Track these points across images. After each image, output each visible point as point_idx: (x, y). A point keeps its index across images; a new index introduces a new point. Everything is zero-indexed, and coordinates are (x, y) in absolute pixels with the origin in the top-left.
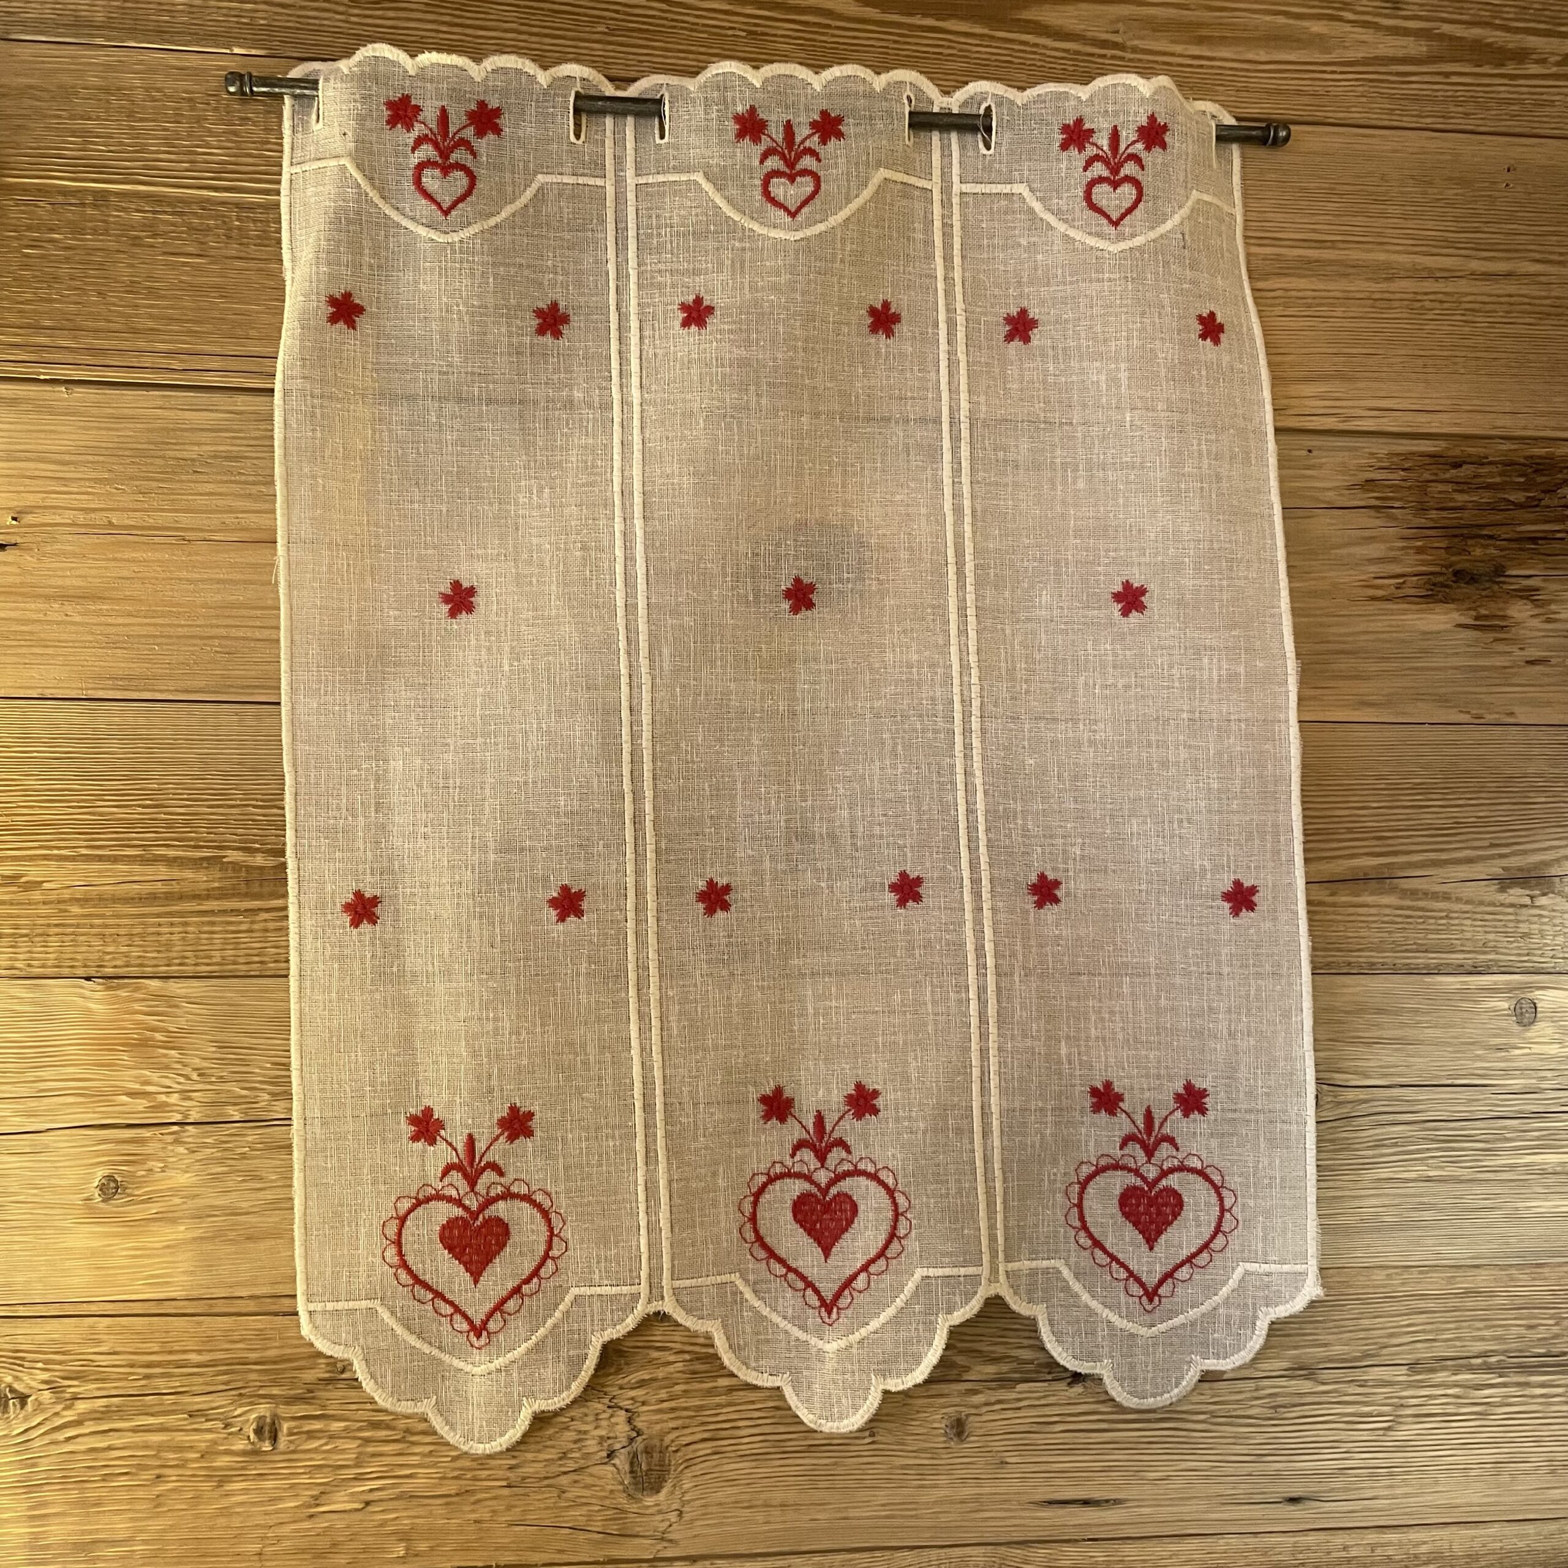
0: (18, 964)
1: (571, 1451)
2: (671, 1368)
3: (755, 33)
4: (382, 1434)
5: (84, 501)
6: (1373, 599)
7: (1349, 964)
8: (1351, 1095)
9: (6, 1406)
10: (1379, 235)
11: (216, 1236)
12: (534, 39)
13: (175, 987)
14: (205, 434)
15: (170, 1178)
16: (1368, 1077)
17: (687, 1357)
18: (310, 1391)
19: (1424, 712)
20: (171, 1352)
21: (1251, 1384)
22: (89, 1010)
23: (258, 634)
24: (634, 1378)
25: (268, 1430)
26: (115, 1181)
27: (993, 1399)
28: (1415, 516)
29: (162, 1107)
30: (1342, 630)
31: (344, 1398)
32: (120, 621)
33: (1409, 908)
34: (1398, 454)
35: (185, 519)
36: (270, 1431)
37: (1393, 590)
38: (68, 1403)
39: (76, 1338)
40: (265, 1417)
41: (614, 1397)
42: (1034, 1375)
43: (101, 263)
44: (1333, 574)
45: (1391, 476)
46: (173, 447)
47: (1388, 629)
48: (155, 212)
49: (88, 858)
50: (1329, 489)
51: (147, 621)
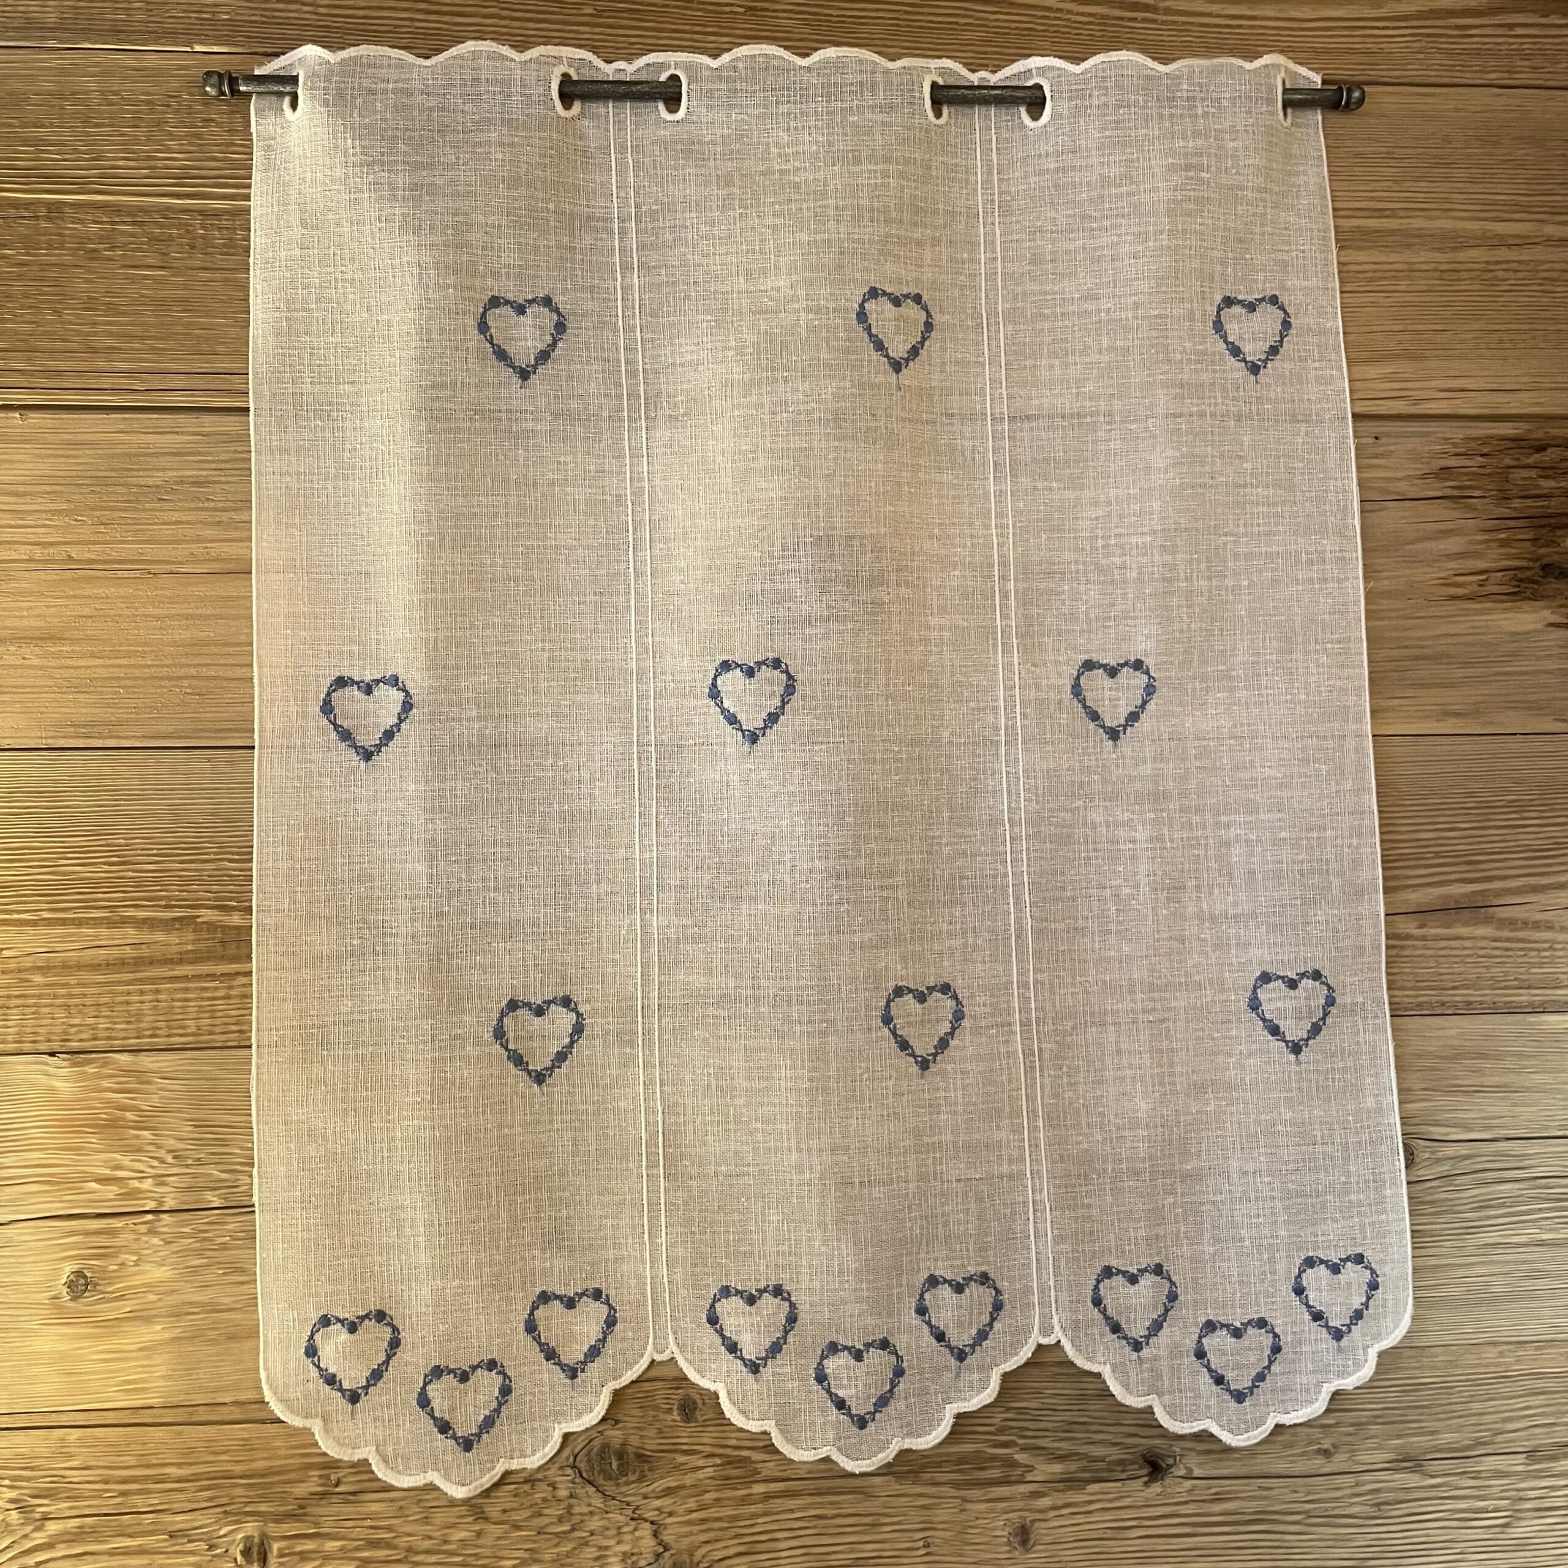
2: (700, 1475)
4: (381, 1553)
5: (42, 534)
6: (1454, 598)
7: (1443, 1004)
8: (1450, 1150)
10: (1446, 200)
11: (195, 1336)
13: (146, 1061)
14: (170, 458)
15: (143, 1272)
16: (1471, 1130)
17: (718, 1461)
18: (302, 1507)
19: (1513, 722)
20: (147, 1466)
21: (1350, 1480)
22: (53, 1089)
23: (230, 673)
24: (659, 1485)
25: (255, 1551)
26: (85, 1277)
27: (1060, 1503)
28: (1497, 505)
29: (134, 1194)
30: (1420, 634)
31: (339, 1514)
32: (82, 663)
33: (1508, 940)
34: (1475, 439)
35: (150, 551)
36: (259, 1553)
37: (1475, 588)
38: (38, 1523)
39: (45, 1452)
40: (253, 1537)
41: (637, 1508)
42: (1105, 1475)
43: (56, 279)
44: (1408, 572)
45: (1468, 463)
46: (136, 473)
47: (1471, 631)
48: (113, 223)
49: (49, 922)
50: (1400, 479)
51: (111, 662)
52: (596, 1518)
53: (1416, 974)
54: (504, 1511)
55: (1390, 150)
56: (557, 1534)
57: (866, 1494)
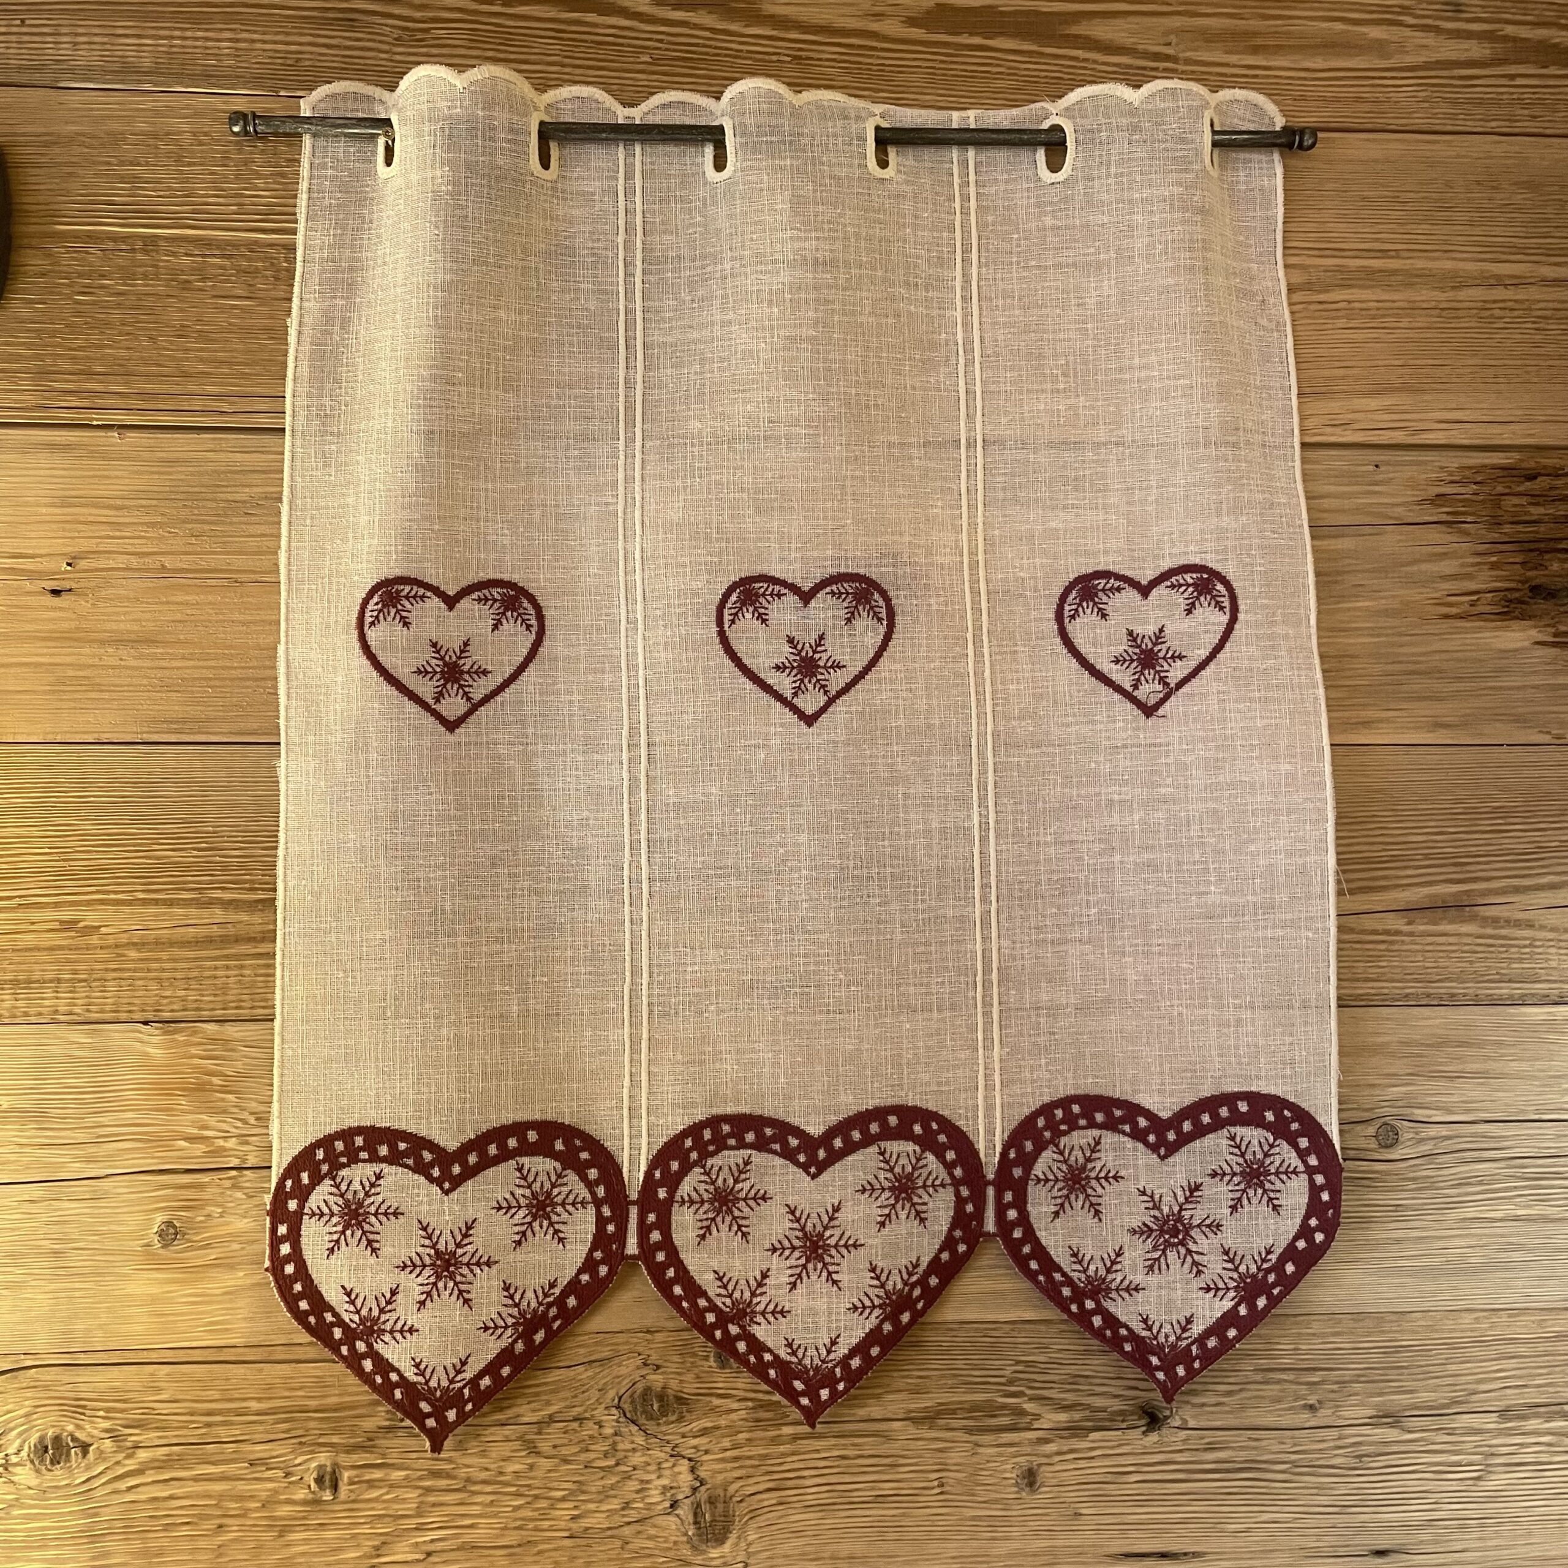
0: (77, 1010)
1: (634, 1501)
2: (734, 1416)
3: (800, 58)
4: (443, 1483)
5: (139, 546)
6: (1446, 617)
7: (1428, 996)
8: (1433, 1131)
9: (68, 1454)
10: (1445, 243)
12: (579, 71)
13: (231, 1031)
14: (256, 476)
15: (228, 1224)
16: (1452, 1113)
17: (750, 1404)
18: (370, 1440)
19: (1501, 733)
20: (231, 1400)
21: (1334, 1433)
22: (147, 1055)
24: (696, 1426)
25: (329, 1480)
26: (175, 1227)
27: (1065, 1448)
28: (1489, 530)
29: (219, 1152)
30: (1415, 650)
31: (404, 1446)
32: (175, 664)
33: (1490, 936)
34: (1470, 468)
35: (239, 561)
36: (331, 1480)
38: (130, 1451)
39: (136, 1385)
40: (325, 1466)
41: (676, 1446)
42: (1107, 1424)
43: (151, 308)
44: (1402, 592)
45: (1462, 490)
46: (225, 489)
47: (1462, 648)
48: (204, 256)
49: (144, 902)
50: (1398, 505)
51: (201, 663)
52: (638, 1454)
53: (1404, 967)
54: (555, 1447)
56: (602, 1469)
57: (887, 1437)
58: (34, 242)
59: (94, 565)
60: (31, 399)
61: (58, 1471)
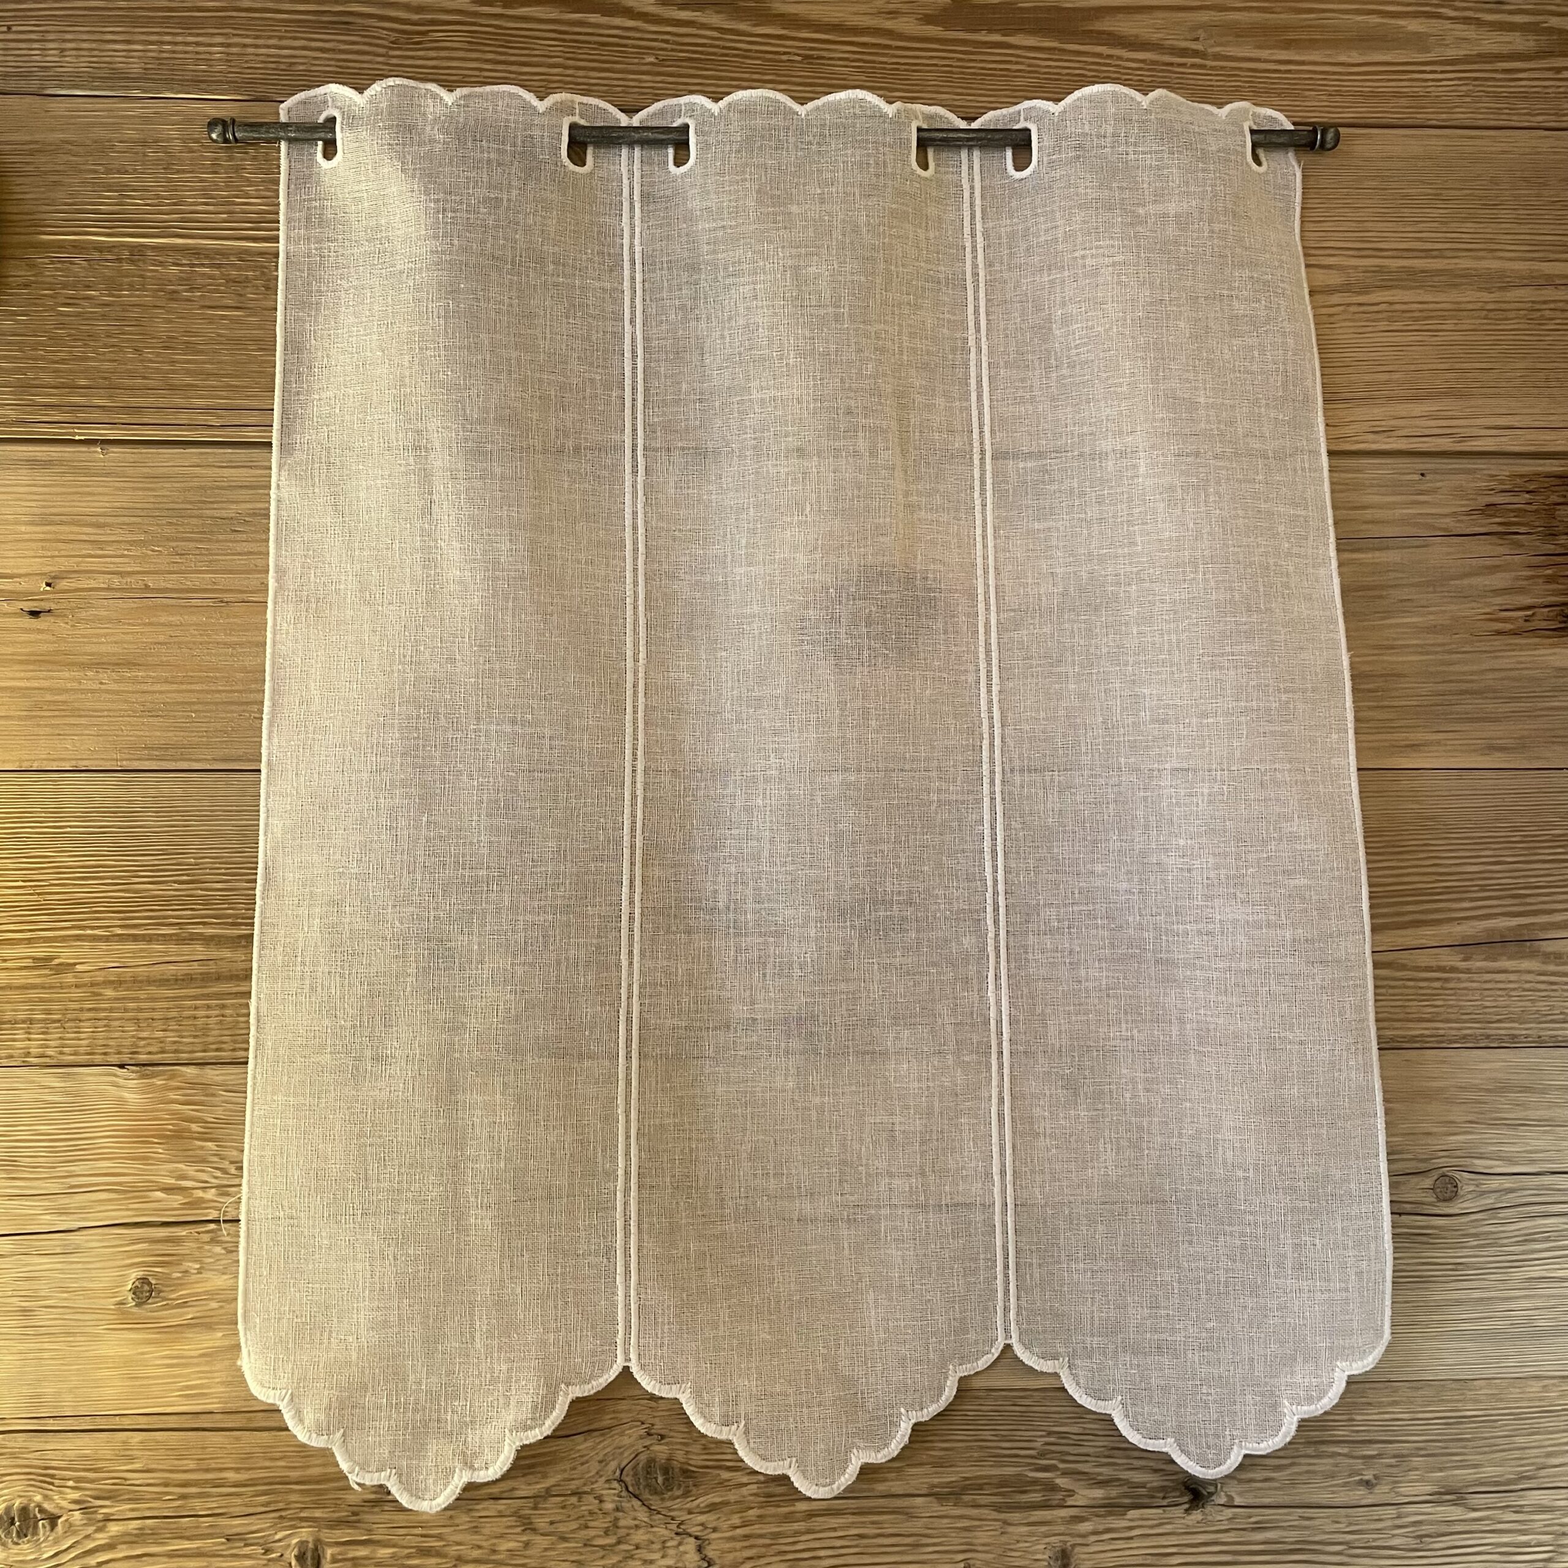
0: (50, 1052)
2: (745, 1491)
3: (811, 57)
4: (432, 1562)
5: (122, 564)
6: (1499, 633)
7: (1488, 1037)
8: (1495, 1183)
9: (36, 1527)
10: (1491, 241)
12: (581, 73)
13: (212, 1074)
14: (244, 492)
15: (207, 1280)
16: (1517, 1164)
18: (355, 1514)
19: (1559, 756)
20: (207, 1470)
21: (1391, 1511)
22: (122, 1101)
24: (703, 1501)
25: (310, 1556)
26: (150, 1284)
27: (1101, 1528)
28: (1543, 542)
29: (198, 1203)
30: (1466, 668)
31: (391, 1521)
32: (157, 687)
33: (1553, 974)
34: (1521, 476)
35: (224, 580)
36: (313, 1558)
37: (1521, 622)
38: (100, 1524)
39: (108, 1454)
40: (307, 1542)
41: (682, 1523)
42: (1146, 1501)
43: (136, 319)
44: (1452, 607)
45: (1514, 500)
46: (211, 506)
47: (1518, 666)
48: (193, 265)
50: (1446, 515)
51: (184, 687)
52: (641, 1531)
53: (1461, 1007)
54: (552, 1523)
55: (1439, 192)
56: (602, 1547)
57: (909, 1514)
58: (18, 253)
59: (74, 585)
60: (12, 414)
61: (25, 1546)
